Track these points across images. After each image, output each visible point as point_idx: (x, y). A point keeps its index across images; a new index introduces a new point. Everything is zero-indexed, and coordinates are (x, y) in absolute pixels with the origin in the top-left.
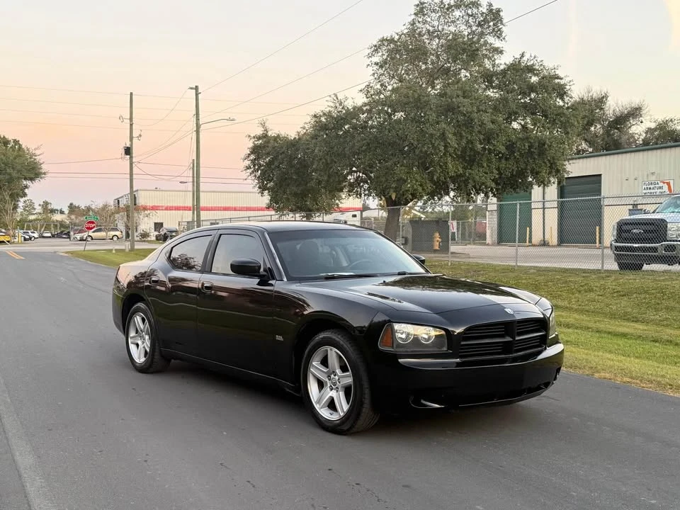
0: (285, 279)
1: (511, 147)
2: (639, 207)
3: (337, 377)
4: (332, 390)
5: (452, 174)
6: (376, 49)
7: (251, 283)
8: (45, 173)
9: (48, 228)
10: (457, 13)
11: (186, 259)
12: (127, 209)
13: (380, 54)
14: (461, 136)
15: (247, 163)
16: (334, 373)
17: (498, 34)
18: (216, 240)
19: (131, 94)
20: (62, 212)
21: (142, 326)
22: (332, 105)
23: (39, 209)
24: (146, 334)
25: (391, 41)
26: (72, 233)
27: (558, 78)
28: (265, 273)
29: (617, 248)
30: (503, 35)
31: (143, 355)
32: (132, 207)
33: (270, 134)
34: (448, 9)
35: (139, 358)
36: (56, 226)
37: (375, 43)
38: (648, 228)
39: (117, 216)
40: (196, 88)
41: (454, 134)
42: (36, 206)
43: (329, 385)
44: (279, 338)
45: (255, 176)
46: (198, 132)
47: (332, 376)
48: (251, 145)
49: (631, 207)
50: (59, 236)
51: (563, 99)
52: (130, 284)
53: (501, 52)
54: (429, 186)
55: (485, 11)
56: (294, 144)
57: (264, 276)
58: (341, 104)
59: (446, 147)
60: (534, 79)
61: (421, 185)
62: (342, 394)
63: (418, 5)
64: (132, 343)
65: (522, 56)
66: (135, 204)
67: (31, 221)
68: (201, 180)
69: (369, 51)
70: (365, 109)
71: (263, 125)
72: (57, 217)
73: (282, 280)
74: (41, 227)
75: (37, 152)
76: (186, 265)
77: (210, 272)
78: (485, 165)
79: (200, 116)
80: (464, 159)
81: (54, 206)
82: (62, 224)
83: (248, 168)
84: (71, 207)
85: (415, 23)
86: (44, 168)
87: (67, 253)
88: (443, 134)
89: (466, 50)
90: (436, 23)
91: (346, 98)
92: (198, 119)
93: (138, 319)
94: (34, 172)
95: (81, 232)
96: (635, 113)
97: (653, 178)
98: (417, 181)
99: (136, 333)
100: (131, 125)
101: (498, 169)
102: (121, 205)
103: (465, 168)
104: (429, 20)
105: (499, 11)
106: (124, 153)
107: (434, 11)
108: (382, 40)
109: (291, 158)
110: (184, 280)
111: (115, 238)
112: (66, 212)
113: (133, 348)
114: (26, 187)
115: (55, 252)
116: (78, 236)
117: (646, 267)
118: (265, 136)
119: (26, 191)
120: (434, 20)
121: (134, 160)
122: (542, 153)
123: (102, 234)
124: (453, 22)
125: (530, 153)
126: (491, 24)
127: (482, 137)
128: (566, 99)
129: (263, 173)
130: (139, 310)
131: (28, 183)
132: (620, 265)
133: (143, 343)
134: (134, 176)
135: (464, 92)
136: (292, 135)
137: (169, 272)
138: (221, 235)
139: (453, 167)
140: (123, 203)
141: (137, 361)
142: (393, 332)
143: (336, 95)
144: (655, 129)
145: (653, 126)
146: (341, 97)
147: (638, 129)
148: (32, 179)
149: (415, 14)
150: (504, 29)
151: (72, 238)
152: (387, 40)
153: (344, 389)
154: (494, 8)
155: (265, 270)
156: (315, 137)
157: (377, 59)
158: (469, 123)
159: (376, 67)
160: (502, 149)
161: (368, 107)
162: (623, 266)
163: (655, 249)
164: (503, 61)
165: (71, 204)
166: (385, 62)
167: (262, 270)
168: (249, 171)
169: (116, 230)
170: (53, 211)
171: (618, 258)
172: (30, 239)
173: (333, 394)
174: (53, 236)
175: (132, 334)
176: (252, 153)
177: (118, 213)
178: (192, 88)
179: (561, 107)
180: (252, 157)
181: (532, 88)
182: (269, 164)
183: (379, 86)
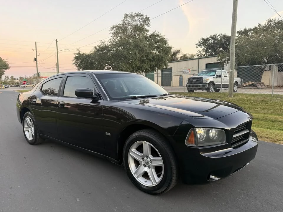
0: (109, 99)
1: (154, 58)
2: (182, 76)
3: (149, 160)
4: (145, 166)
5: (138, 65)
6: (112, 28)
7: (88, 102)
8: (10, 67)
9: (13, 84)
10: (136, 18)
11: (53, 90)
12: (37, 78)
13: (113, 30)
14: (140, 54)
15: (74, 62)
16: (147, 157)
17: (148, 25)
18: (65, 79)
19: (36, 42)
20: (18, 79)
21: (30, 123)
22: (101, 43)
23: (10, 79)
24: (32, 127)
25: (117, 26)
26: (20, 85)
27: (165, 39)
28: (96, 96)
29: (188, 86)
30: (150, 25)
31: (31, 136)
32: (38, 77)
33: (80, 53)
34: (134, 17)
35: (30, 137)
36: (15, 83)
37: (112, 27)
38: (197, 80)
39: (34, 80)
40: (56, 40)
41: (138, 53)
42: (9, 78)
43: (143, 164)
44: (108, 134)
45: (77, 66)
46: (57, 53)
47: (145, 158)
48: (75, 56)
49: (180, 76)
50: (17, 86)
51: (165, 45)
52: (24, 102)
53: (148, 31)
54: (131, 69)
55: (145, 18)
56: (89, 56)
57: (95, 98)
58: (103, 43)
59: (136, 57)
60: (158, 39)
61: (129, 69)
62: (154, 171)
63: (125, 15)
64: (26, 130)
65: (155, 32)
66: (39, 76)
67: (8, 82)
68: (59, 68)
69: (110, 29)
70: (109, 46)
71: (78, 50)
72: (16, 81)
73: (107, 100)
74: (11, 84)
75: (7, 61)
76: (52, 93)
77: (63, 96)
78: (147, 63)
79: (58, 49)
80: (141, 61)
81: (15, 78)
82: (18, 83)
83: (74, 64)
84: (20, 78)
85: (124, 21)
86: (10, 65)
87: (17, 91)
88: (135, 53)
89: (140, 29)
90: (130, 21)
91: (105, 41)
92: (57, 50)
93: (28, 119)
94: (6, 67)
95: (23, 85)
96: (178, 52)
97: (185, 68)
98: (128, 67)
99: (28, 126)
100: (36, 52)
101: (150, 64)
102: (35, 77)
103: (141, 64)
104: (128, 20)
105: (149, 18)
106: (34, 60)
107: (130, 17)
108: (114, 26)
109: (88, 61)
110: (52, 101)
111: (34, 86)
112: (19, 79)
113: (26, 133)
114: (4, 71)
115: (13, 91)
116: (22, 86)
117: (195, 91)
118: (79, 54)
119: (4, 72)
120: (130, 20)
121: (38, 62)
122: (162, 60)
123: (30, 85)
124: (135, 21)
125: (159, 60)
126: (146, 22)
127: (146, 54)
128: (167, 45)
129: (79, 65)
130: (28, 115)
131: (5, 70)
132: (188, 91)
133: (31, 130)
134: (38, 67)
135: (140, 41)
136: (88, 53)
137: (41, 96)
138: (68, 77)
139: (138, 64)
140: (36, 76)
141: (29, 139)
142: (195, 134)
143: (102, 40)
144: (183, 56)
145: (182, 55)
146: (103, 41)
147: (179, 56)
148: (6, 69)
149: (124, 18)
150: (150, 23)
151: (20, 86)
152: (115, 26)
153: (154, 168)
154: (147, 17)
155: (95, 94)
156: (95, 53)
157: (112, 32)
158: (142, 50)
159: (112, 34)
160: (151, 58)
161: (110, 46)
162: (189, 91)
163: (200, 86)
164: (149, 34)
165: (20, 77)
166: (115, 33)
167: (94, 94)
168: (75, 64)
169: (34, 84)
170: (15, 79)
171: (188, 89)
172: (7, 87)
173: (146, 169)
174: (15, 86)
175: (26, 126)
176: (75, 59)
177: (34, 79)
178: (55, 40)
179: (166, 47)
180: (75, 60)
181: (158, 41)
182: (81, 62)
183: (113, 39)
